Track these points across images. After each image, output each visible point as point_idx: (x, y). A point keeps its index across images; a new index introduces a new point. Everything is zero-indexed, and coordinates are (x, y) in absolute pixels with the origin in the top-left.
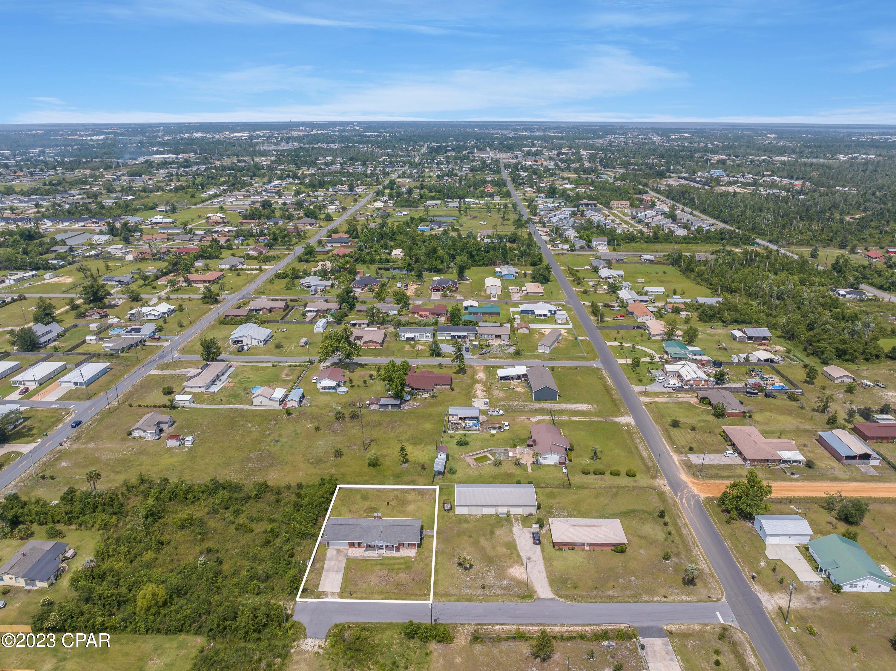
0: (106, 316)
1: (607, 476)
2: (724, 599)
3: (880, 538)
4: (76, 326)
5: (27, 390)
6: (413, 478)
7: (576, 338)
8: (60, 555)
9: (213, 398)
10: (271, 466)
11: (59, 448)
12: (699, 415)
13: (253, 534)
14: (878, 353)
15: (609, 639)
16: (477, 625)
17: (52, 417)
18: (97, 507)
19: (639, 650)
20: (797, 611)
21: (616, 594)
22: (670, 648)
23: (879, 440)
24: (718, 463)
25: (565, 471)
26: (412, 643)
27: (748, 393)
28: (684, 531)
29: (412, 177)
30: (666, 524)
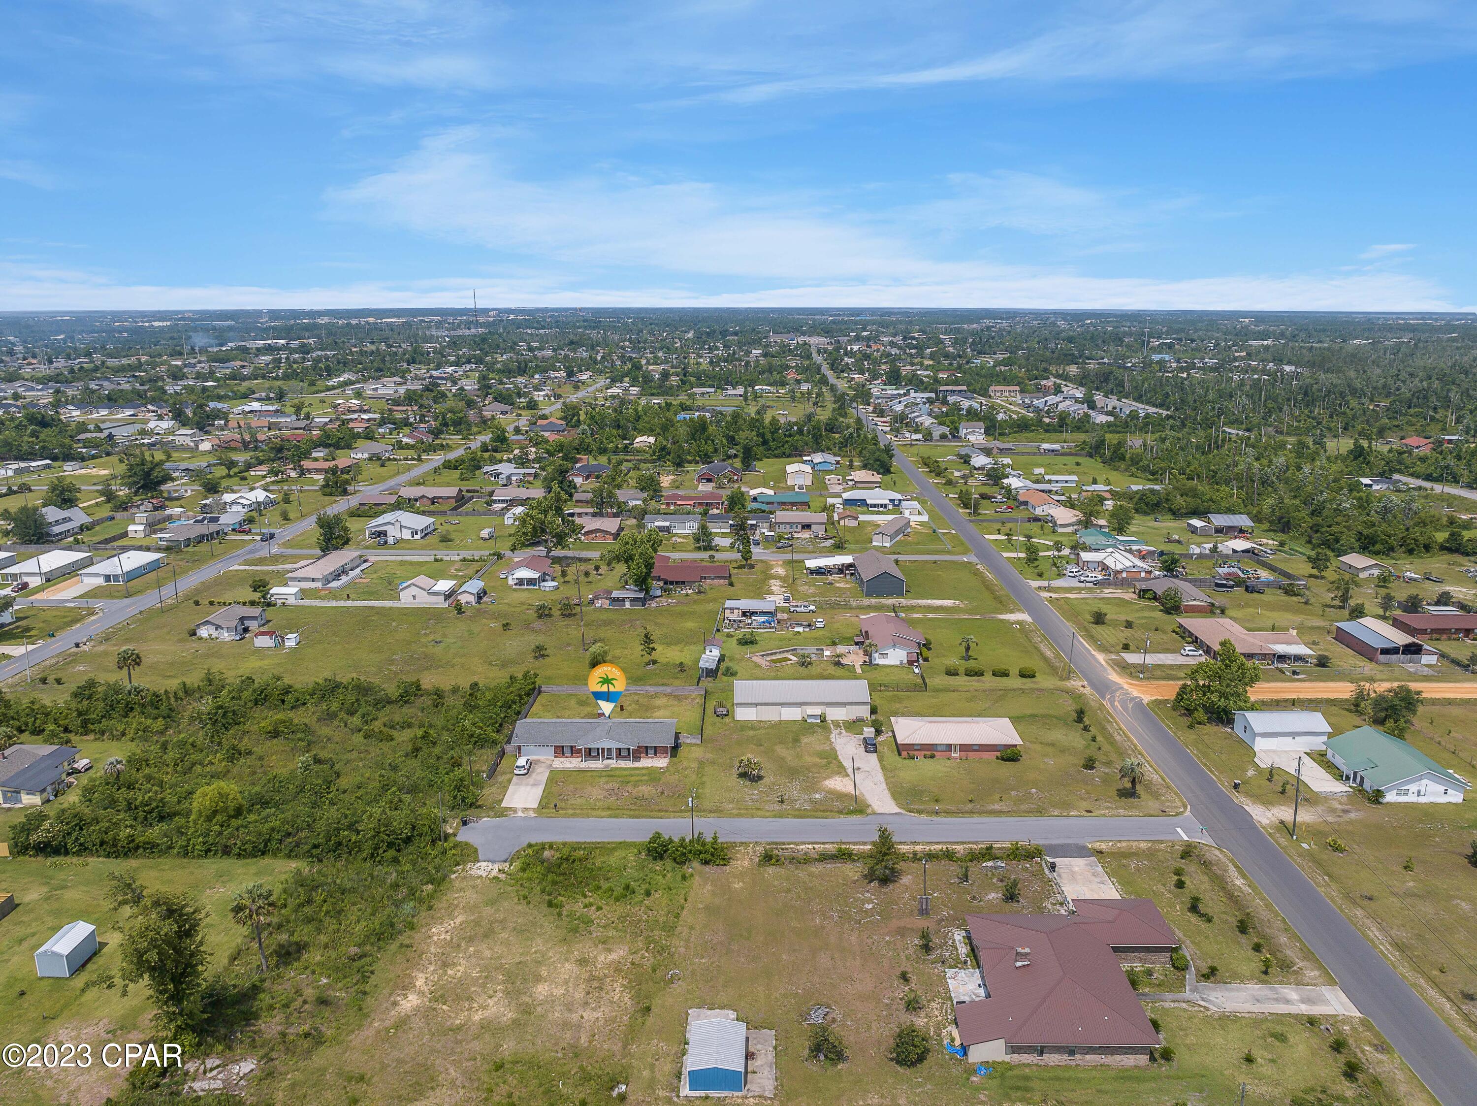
0: (163, 507)
1: (988, 678)
2: (1188, 813)
3: (1443, 743)
4: (112, 518)
5: (25, 586)
6: (665, 681)
7: (934, 531)
8: (66, 764)
9: (333, 595)
10: (428, 668)
11: (75, 650)
12: (1137, 611)
13: (394, 743)
14: (1427, 542)
15: (994, 858)
16: (769, 844)
17: (65, 617)
18: (132, 709)
19: (1047, 871)
20: (1308, 825)
21: (1005, 808)
22: (1100, 869)
23: (1434, 636)
24: (1171, 662)
25: (916, 671)
26: (658, 866)
27: (1217, 585)
28: (1118, 738)
29: (668, 362)
30: (1086, 729)
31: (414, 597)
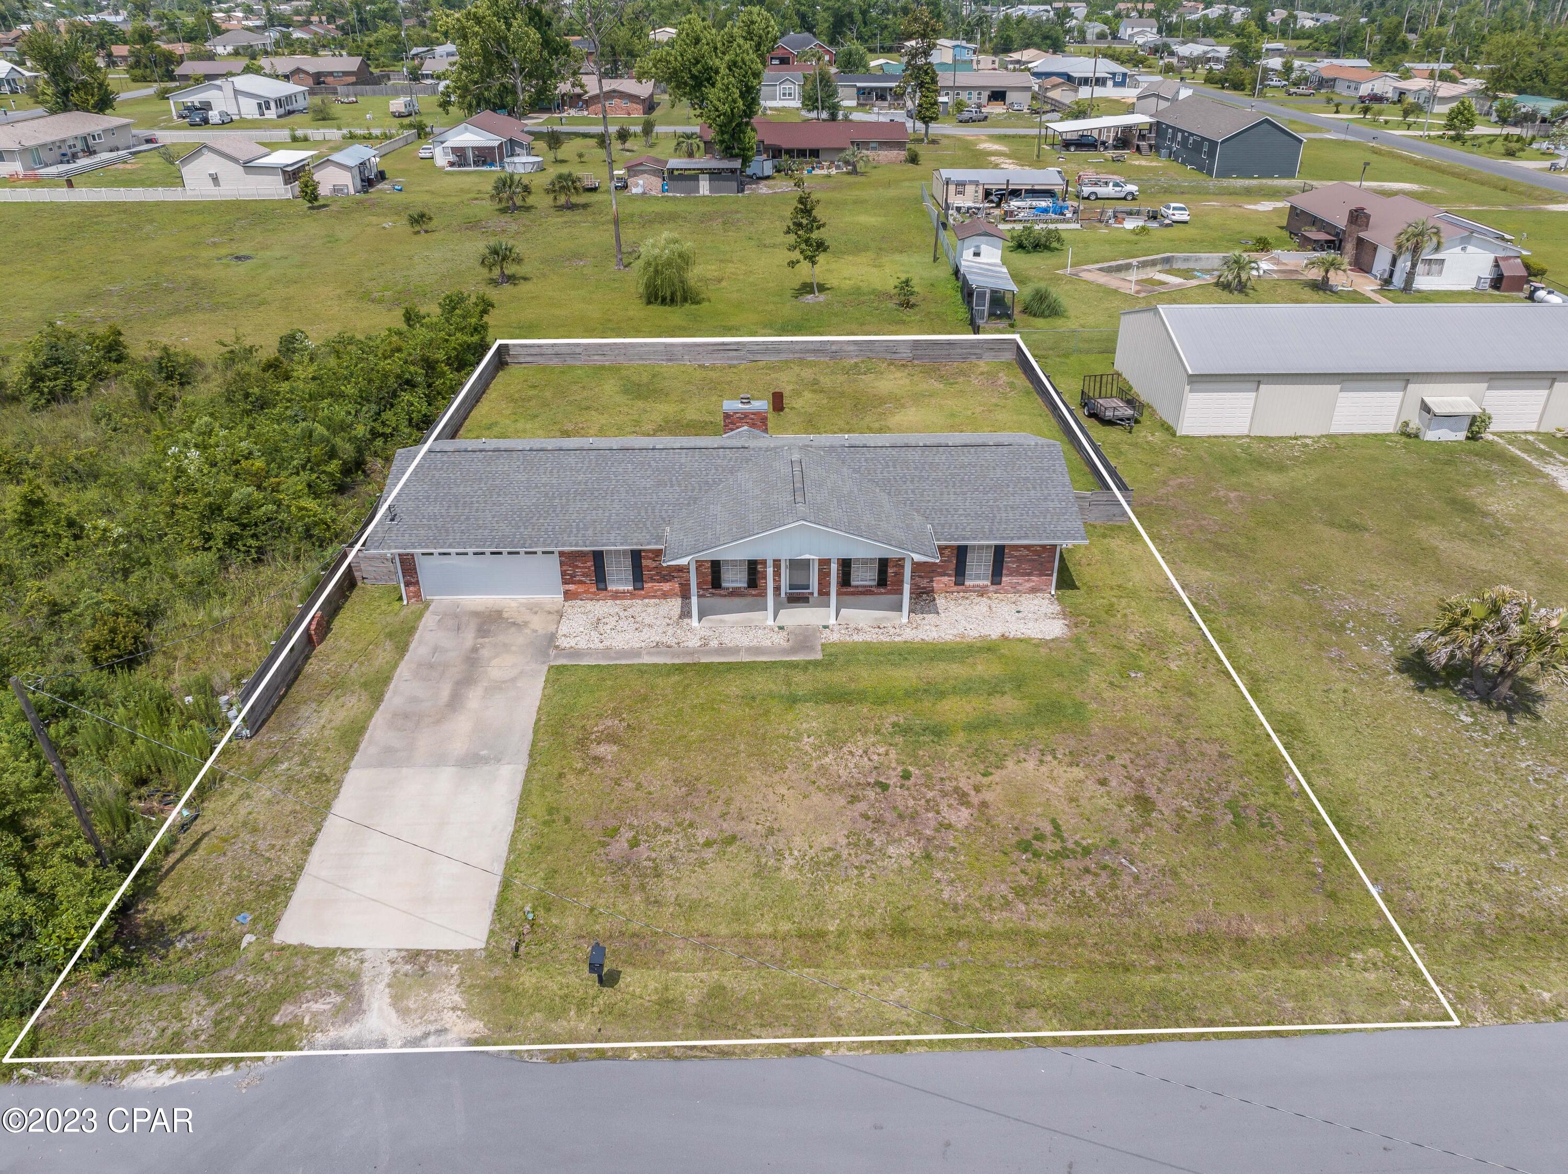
9: (40, 184)
31: (215, 179)
